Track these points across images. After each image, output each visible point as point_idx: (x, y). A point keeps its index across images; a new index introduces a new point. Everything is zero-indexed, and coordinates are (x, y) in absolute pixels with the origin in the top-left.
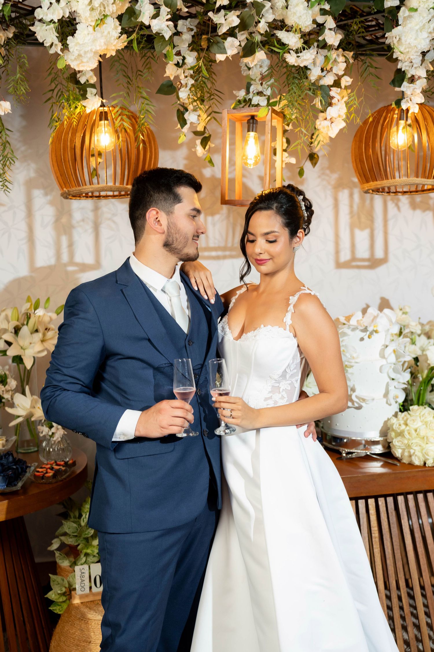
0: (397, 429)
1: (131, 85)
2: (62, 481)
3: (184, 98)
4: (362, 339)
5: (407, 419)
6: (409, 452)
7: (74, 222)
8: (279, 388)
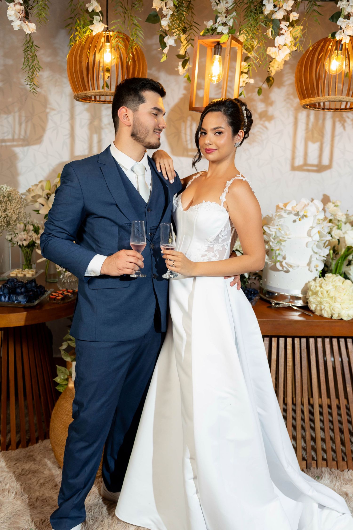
0: (314, 290)
1: (126, 14)
2: (68, 302)
3: (165, 26)
4: (295, 221)
5: (322, 283)
6: (321, 307)
7: (103, 125)
8: (213, 248)
